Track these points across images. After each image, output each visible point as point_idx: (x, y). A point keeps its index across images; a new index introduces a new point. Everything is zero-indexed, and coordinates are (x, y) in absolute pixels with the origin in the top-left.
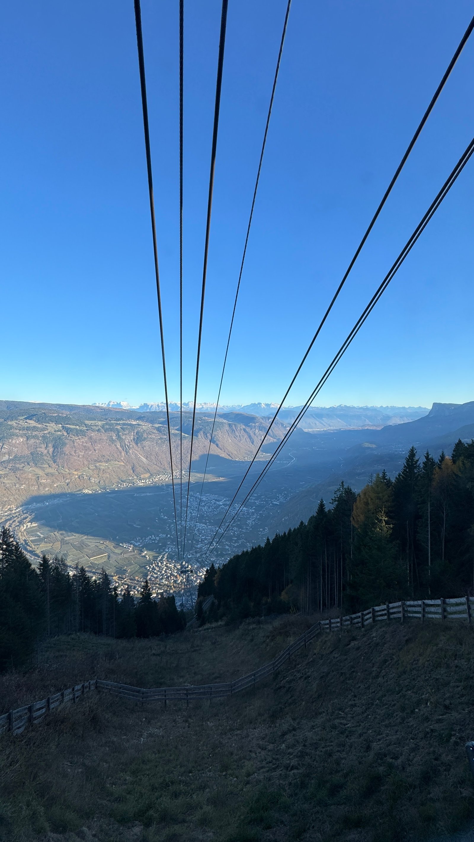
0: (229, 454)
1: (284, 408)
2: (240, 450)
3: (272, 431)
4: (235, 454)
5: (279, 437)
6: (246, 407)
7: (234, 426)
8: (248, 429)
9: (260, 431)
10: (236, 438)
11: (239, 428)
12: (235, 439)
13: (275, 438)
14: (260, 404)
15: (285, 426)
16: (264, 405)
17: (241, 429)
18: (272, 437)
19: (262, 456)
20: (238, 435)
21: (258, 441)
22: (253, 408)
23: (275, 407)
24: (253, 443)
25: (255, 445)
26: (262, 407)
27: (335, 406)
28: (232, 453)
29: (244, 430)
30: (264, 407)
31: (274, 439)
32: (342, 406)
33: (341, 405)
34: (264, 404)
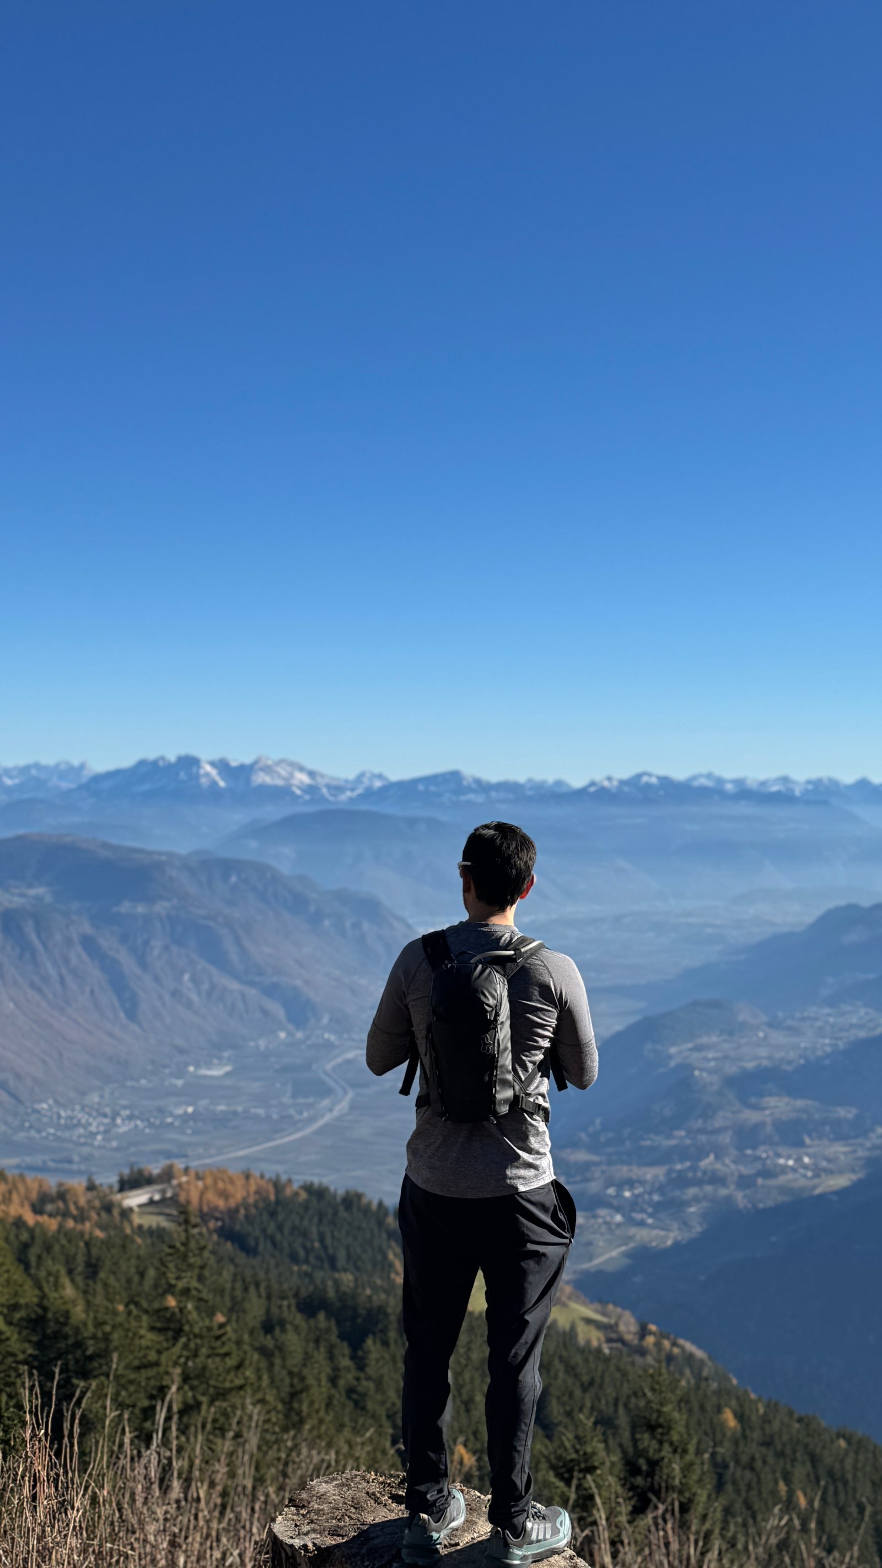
1: (329, 787)
2: (61, 1055)
3: (241, 947)
5: (275, 979)
6: (106, 785)
7: (31, 923)
8: (107, 941)
9: (175, 950)
10: (39, 990)
11: (58, 937)
12: (38, 997)
13: (251, 984)
14: (190, 762)
15: (312, 908)
16: (214, 772)
17: (69, 942)
18: (239, 980)
19: (179, 1083)
20: (53, 973)
21: (158, 1004)
23: (279, 782)
24: (132, 1015)
25: (145, 1026)
26: (203, 781)
27: (606, 783)
28: (18, 1076)
29: (88, 944)
30: (214, 783)
31: (246, 989)
32: (645, 779)
33: (639, 776)
34: (212, 764)
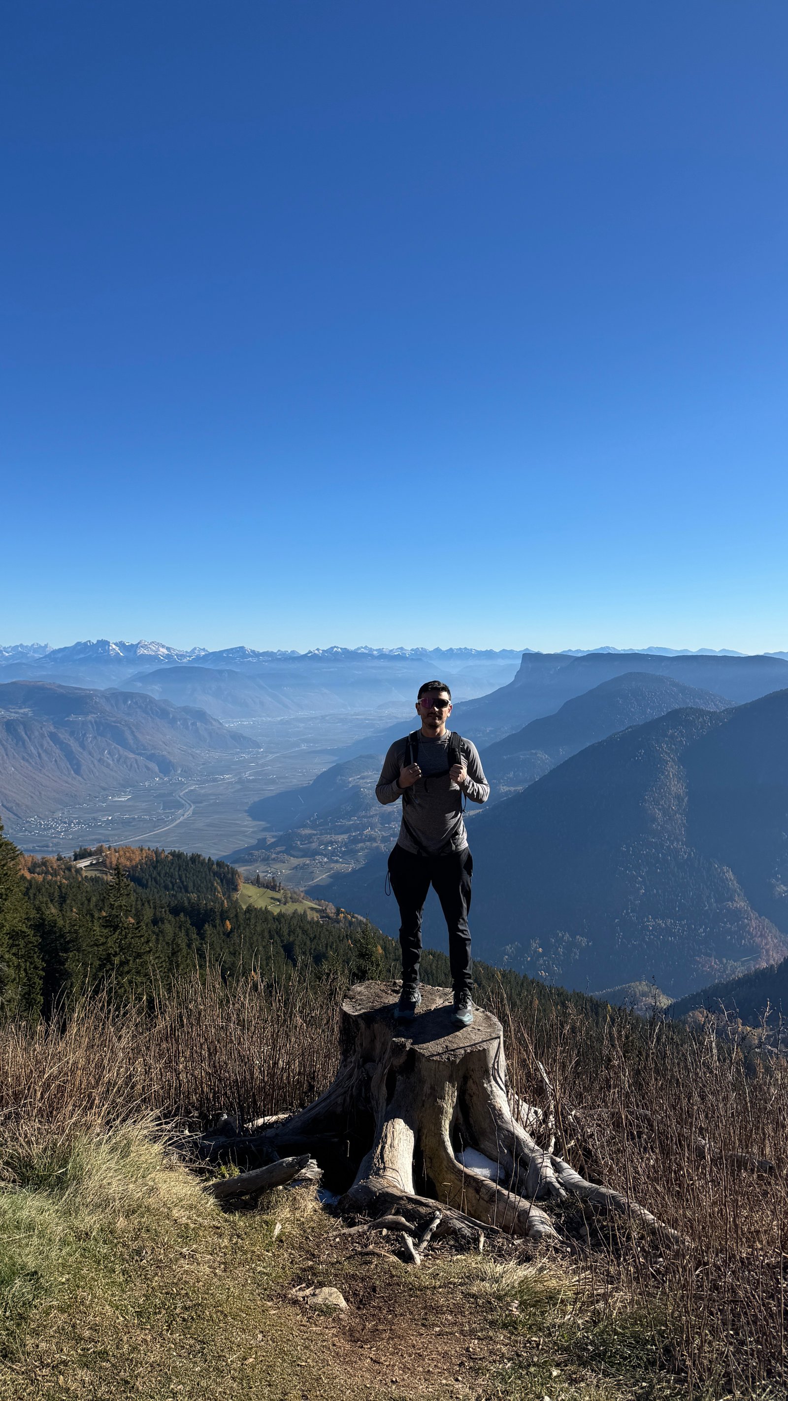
0: (9, 805)
1: (177, 655)
2: (40, 793)
3: (134, 736)
4: (27, 806)
5: (153, 752)
6: (60, 655)
7: (22, 727)
8: (63, 735)
9: (99, 738)
10: (27, 761)
11: (37, 733)
12: (27, 764)
13: (140, 754)
14: (104, 644)
15: (171, 716)
16: (117, 648)
17: (42, 736)
18: (134, 752)
19: (104, 805)
20: (34, 752)
21: (92, 766)
22: (82, 656)
23: (152, 653)
24: (77, 772)
25: (85, 777)
26: (112, 653)
28: (18, 805)
29: (53, 737)
30: (118, 654)
31: (137, 757)
33: (332, 648)
34: (116, 644)
